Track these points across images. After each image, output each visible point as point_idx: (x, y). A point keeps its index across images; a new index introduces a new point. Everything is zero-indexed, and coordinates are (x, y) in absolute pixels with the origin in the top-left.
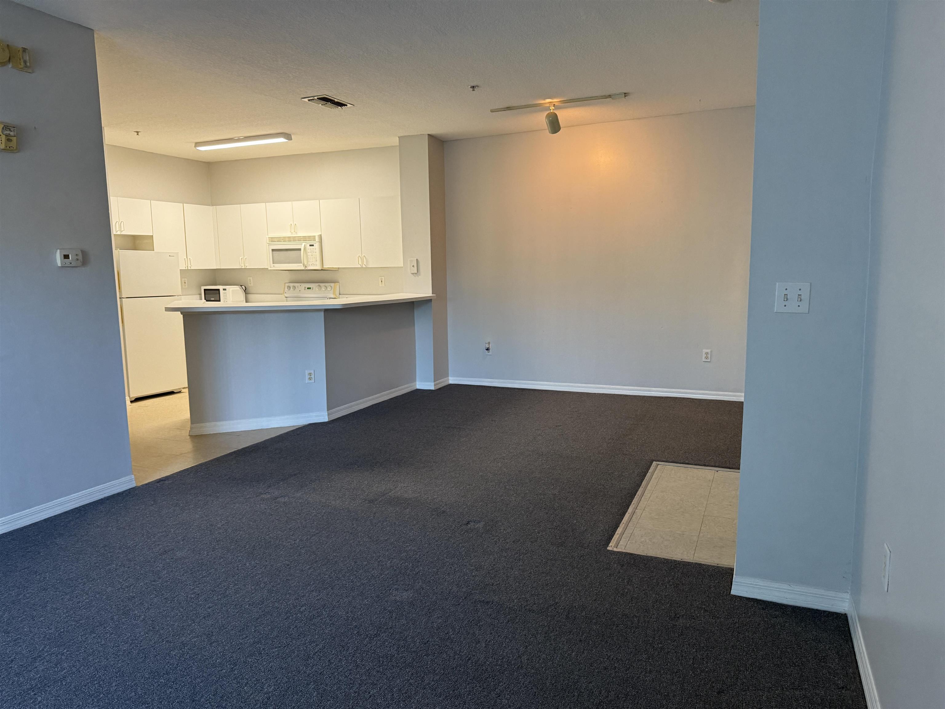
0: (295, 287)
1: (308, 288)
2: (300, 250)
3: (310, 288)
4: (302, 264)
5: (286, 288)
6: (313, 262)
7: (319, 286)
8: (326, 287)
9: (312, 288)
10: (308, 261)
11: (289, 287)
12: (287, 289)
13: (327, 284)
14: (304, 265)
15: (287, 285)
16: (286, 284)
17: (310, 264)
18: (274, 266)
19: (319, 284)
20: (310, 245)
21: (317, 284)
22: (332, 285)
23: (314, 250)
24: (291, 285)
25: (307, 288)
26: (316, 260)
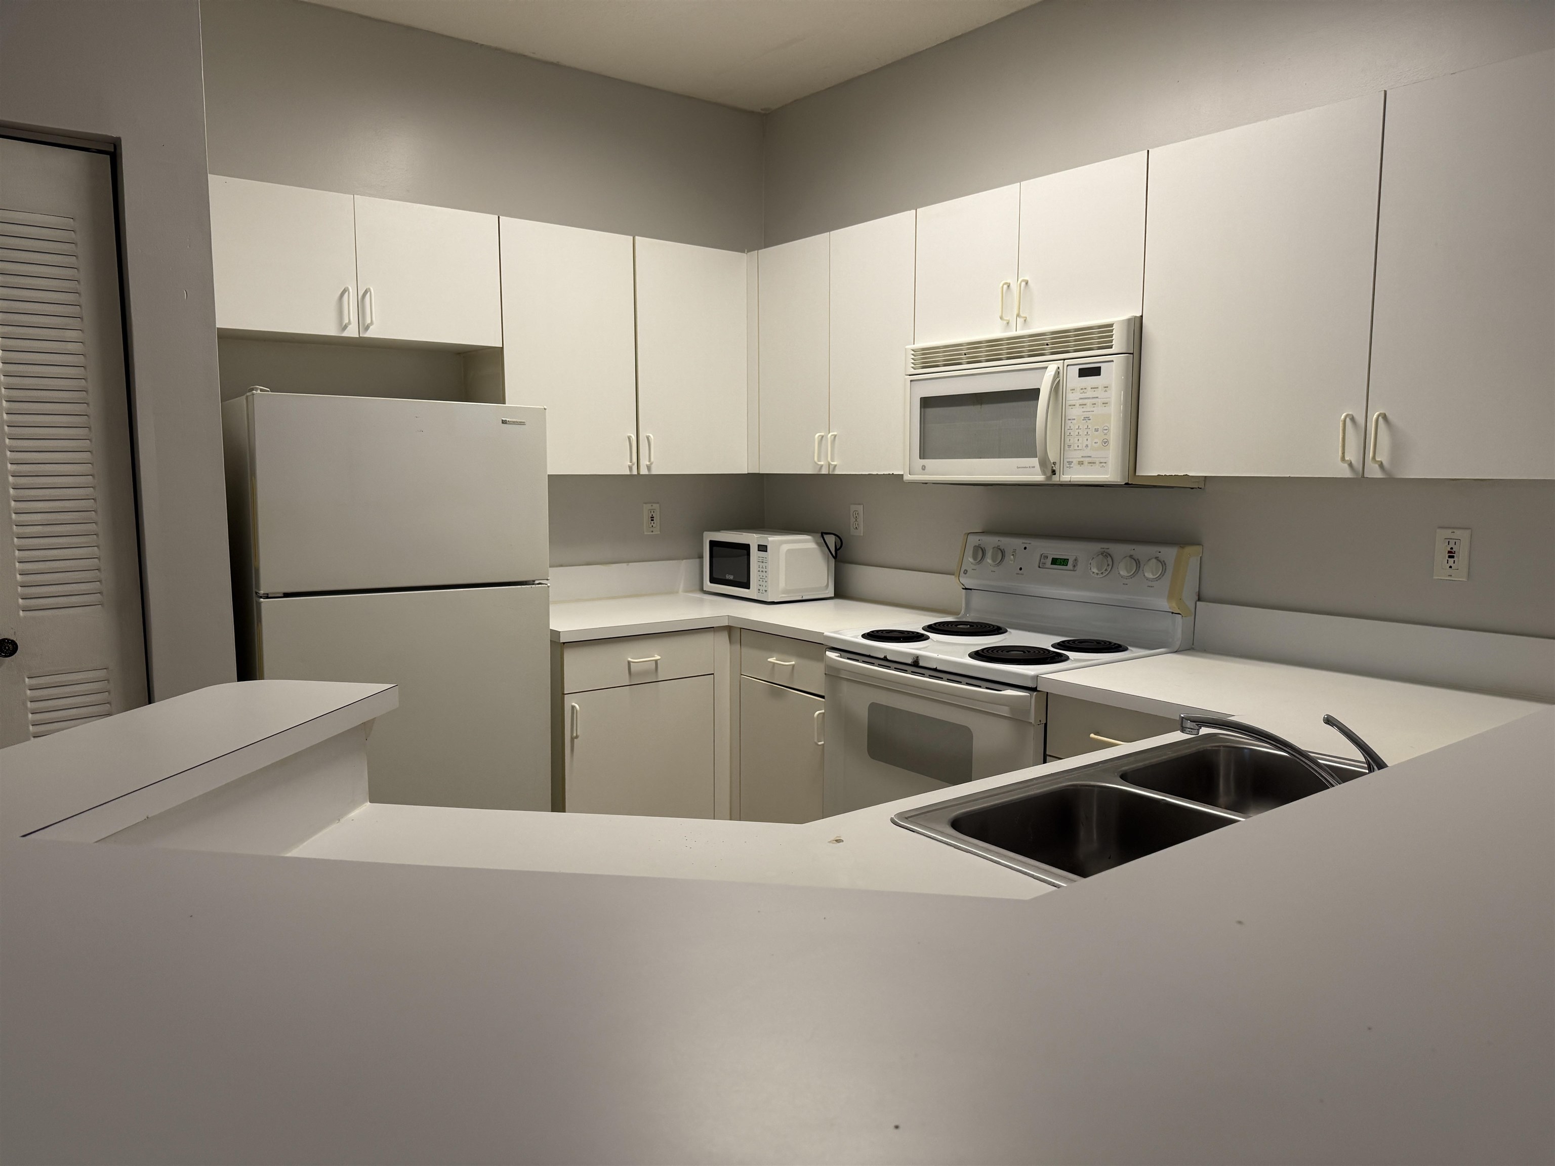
0: (1003, 553)
1: (1055, 561)
2: (1034, 394)
3: (1064, 562)
4: (1035, 461)
5: (969, 551)
6: (1087, 452)
7: (1106, 555)
8: (1138, 563)
9: (1070, 563)
10: (1064, 447)
11: (980, 552)
12: (971, 560)
13: (1141, 551)
14: (1044, 463)
15: (974, 540)
16: (971, 538)
17: (1075, 461)
18: (924, 468)
19: (1105, 545)
20: (1084, 373)
21: (1097, 547)
22: (1169, 553)
23: (1099, 393)
24: (991, 541)
25: (1049, 560)
26: (1106, 442)
